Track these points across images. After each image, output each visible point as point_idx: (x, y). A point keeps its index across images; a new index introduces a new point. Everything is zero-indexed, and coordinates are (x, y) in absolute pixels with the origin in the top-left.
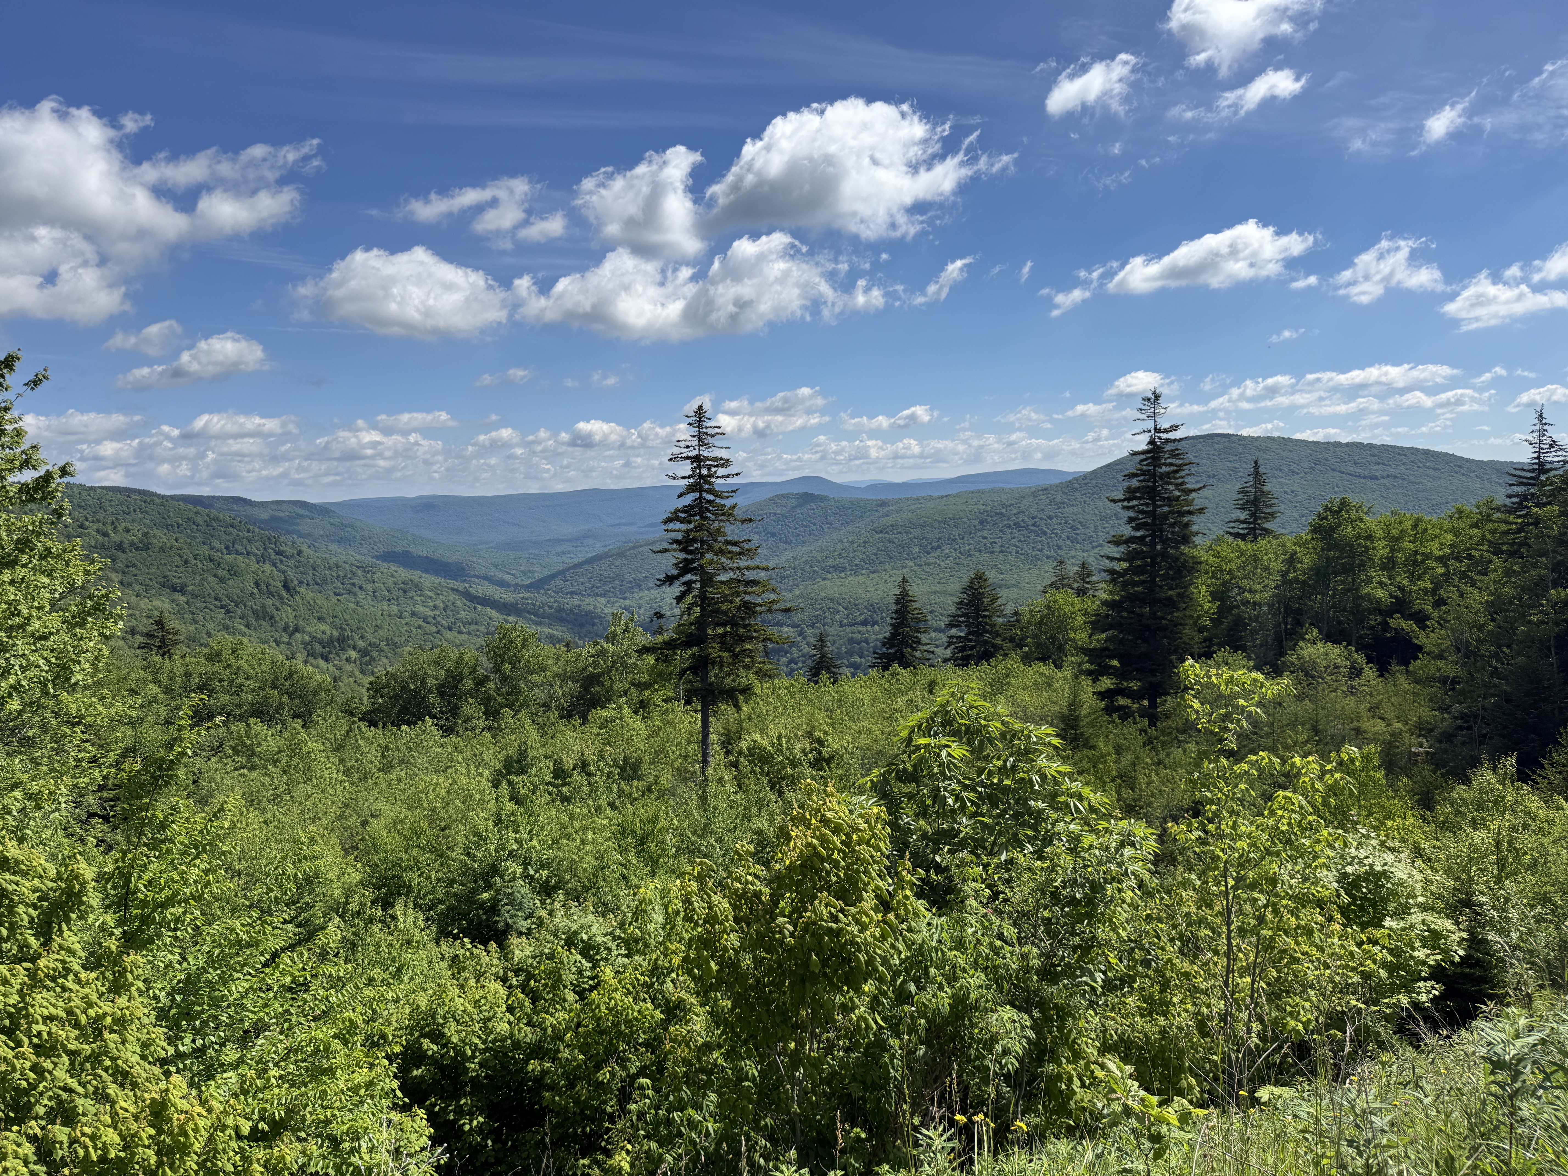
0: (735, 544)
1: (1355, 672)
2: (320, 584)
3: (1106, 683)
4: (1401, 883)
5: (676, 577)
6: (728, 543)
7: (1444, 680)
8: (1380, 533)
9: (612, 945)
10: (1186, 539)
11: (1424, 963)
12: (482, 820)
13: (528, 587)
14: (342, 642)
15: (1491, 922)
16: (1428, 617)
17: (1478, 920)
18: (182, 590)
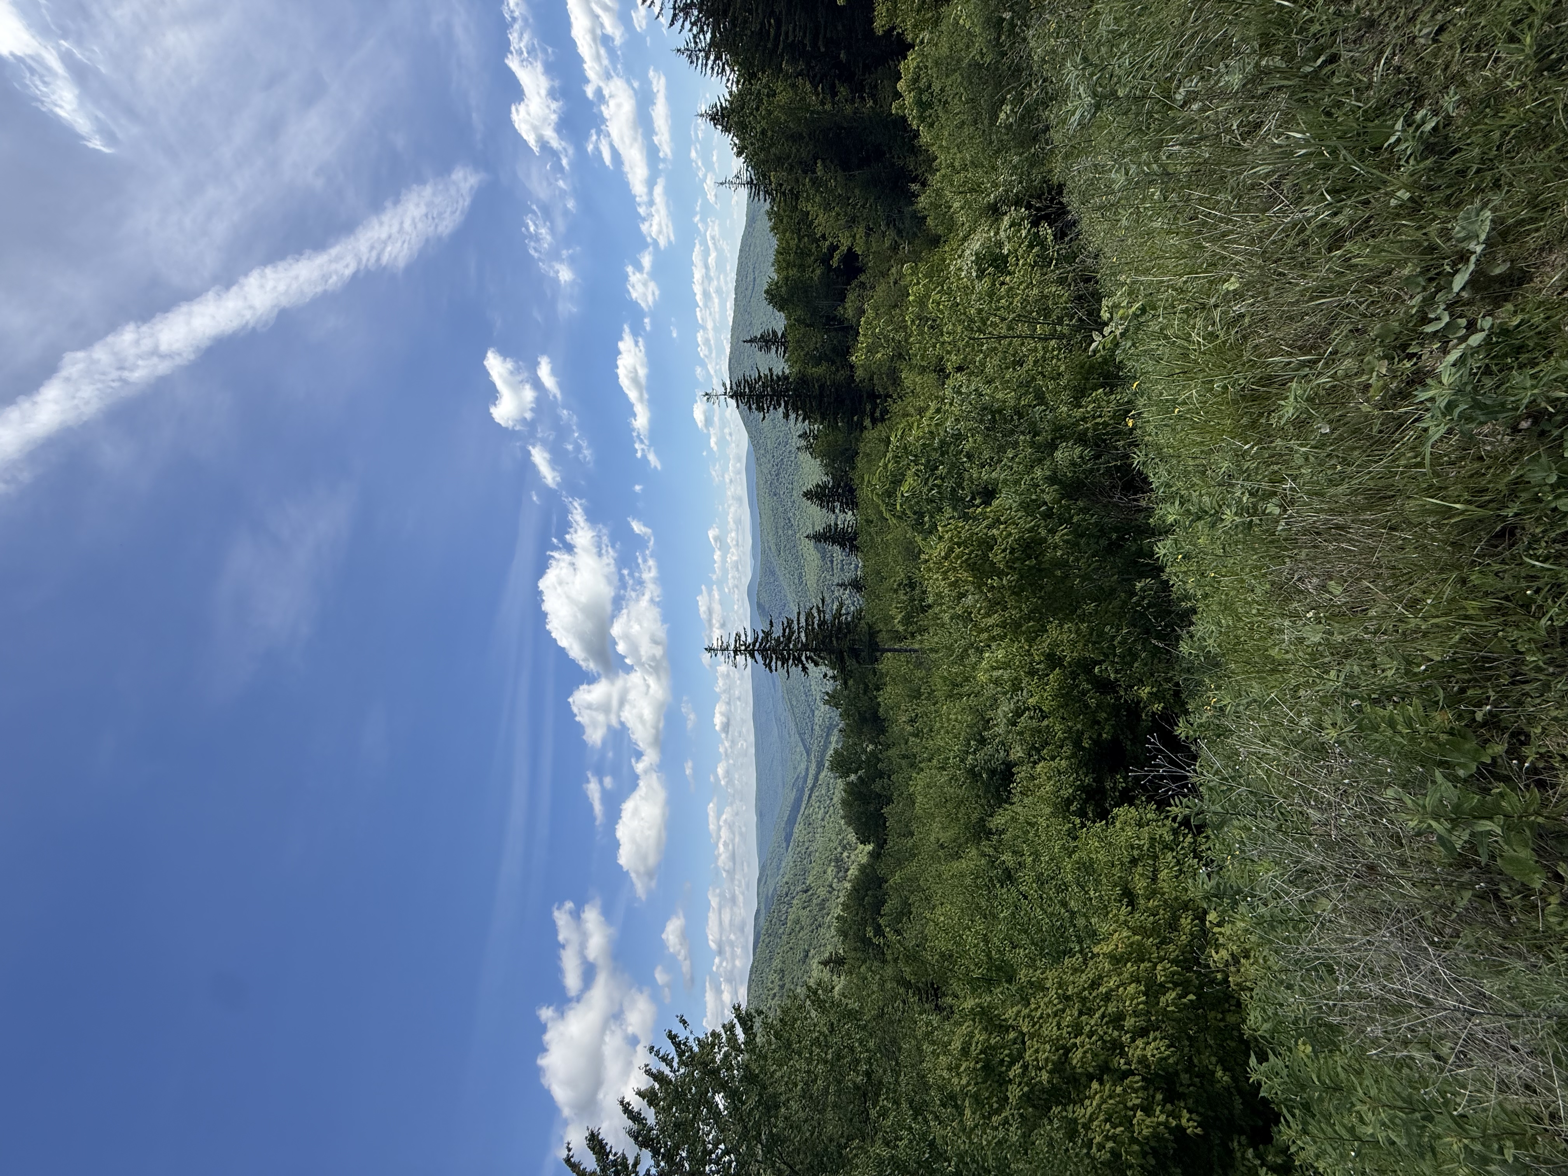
0: (784, 630)
1: (862, 285)
2: (805, 871)
3: (867, 422)
4: (982, 245)
5: (803, 665)
6: (784, 636)
7: (868, 235)
8: (785, 273)
9: (1016, 698)
10: (786, 378)
11: (1029, 230)
12: (943, 778)
13: (808, 754)
14: (838, 860)
15: (1006, 191)
16: (832, 243)
17: (1004, 200)
18: (807, 952)
